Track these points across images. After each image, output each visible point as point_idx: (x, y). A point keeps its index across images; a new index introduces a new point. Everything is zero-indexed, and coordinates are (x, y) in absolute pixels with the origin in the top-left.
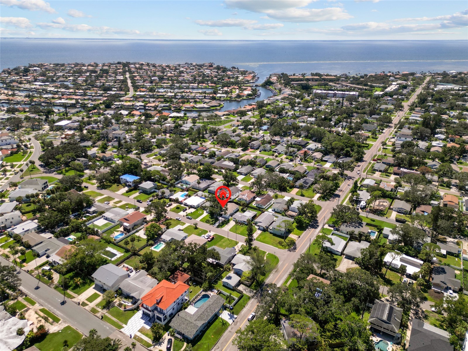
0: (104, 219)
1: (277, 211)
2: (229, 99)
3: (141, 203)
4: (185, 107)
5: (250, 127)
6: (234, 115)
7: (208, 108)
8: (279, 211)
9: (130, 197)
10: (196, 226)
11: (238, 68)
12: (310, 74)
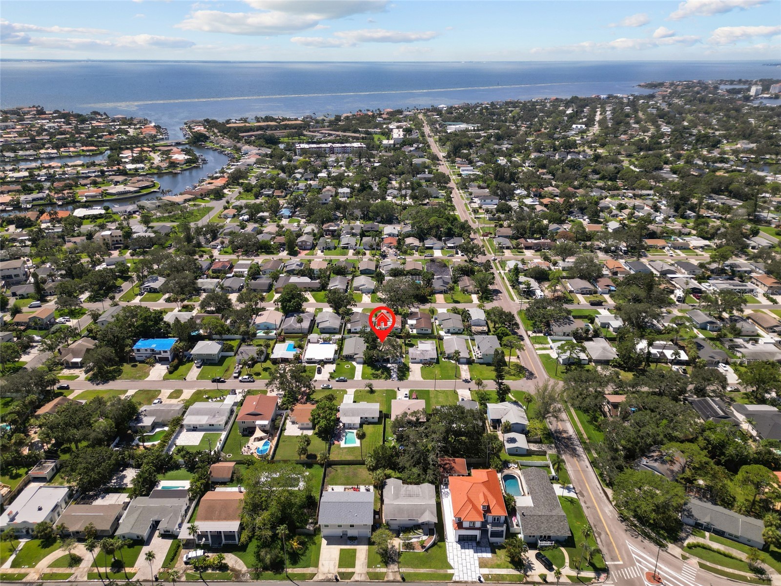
0: (188, 430)
1: (454, 332)
2: (156, 171)
3: (223, 382)
4: (86, 197)
5: (261, 214)
6: (202, 199)
7: (135, 192)
8: (457, 330)
9: (188, 378)
10: (371, 388)
11: (105, 114)
12: (253, 118)
